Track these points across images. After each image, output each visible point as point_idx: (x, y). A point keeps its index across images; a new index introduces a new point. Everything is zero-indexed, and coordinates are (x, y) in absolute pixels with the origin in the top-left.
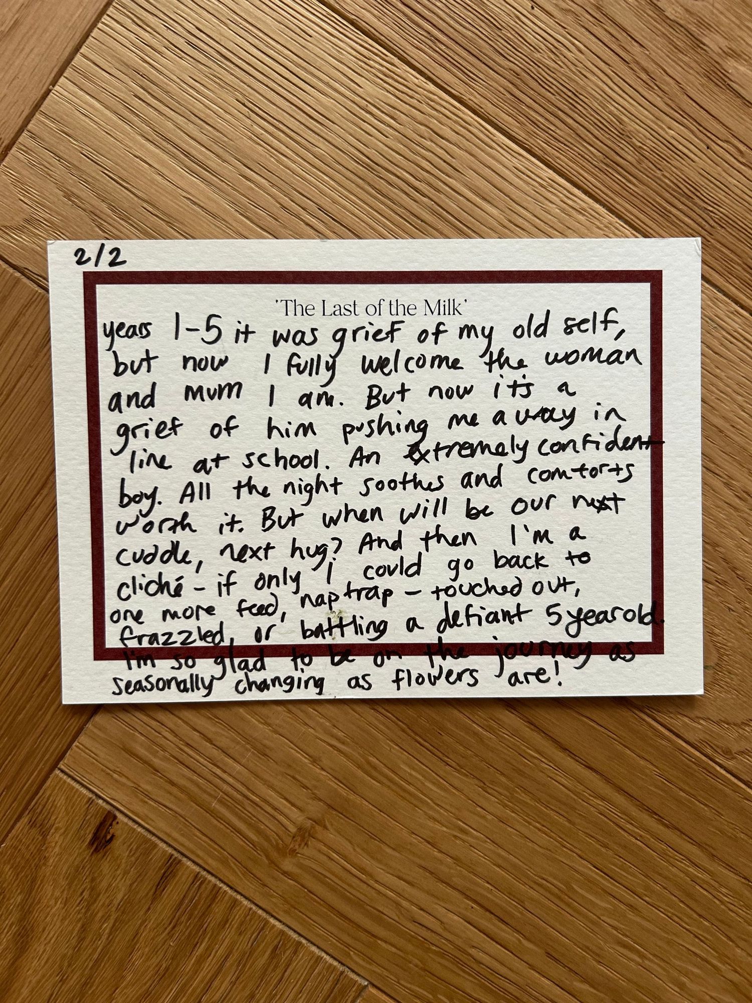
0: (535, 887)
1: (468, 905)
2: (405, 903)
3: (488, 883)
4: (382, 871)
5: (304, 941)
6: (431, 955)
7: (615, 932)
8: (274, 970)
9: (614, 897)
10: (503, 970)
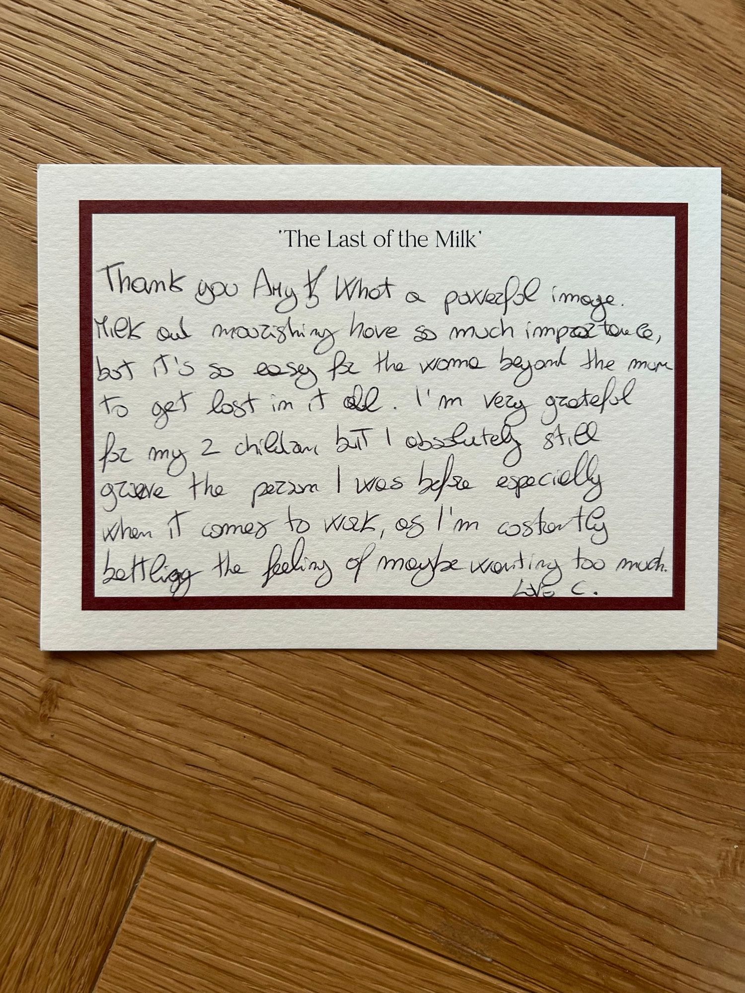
0: (305, 700)
1: (239, 735)
2: (172, 747)
3: (255, 707)
4: (141, 719)
5: (78, 809)
6: (213, 796)
7: (401, 731)
8: (53, 845)
9: (392, 694)
10: (293, 797)
